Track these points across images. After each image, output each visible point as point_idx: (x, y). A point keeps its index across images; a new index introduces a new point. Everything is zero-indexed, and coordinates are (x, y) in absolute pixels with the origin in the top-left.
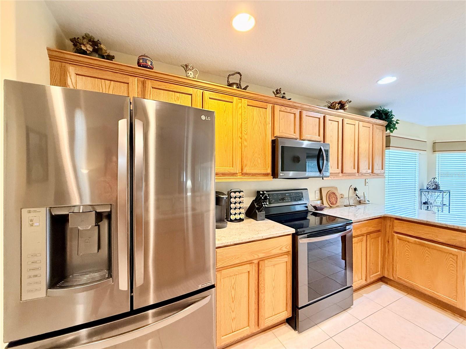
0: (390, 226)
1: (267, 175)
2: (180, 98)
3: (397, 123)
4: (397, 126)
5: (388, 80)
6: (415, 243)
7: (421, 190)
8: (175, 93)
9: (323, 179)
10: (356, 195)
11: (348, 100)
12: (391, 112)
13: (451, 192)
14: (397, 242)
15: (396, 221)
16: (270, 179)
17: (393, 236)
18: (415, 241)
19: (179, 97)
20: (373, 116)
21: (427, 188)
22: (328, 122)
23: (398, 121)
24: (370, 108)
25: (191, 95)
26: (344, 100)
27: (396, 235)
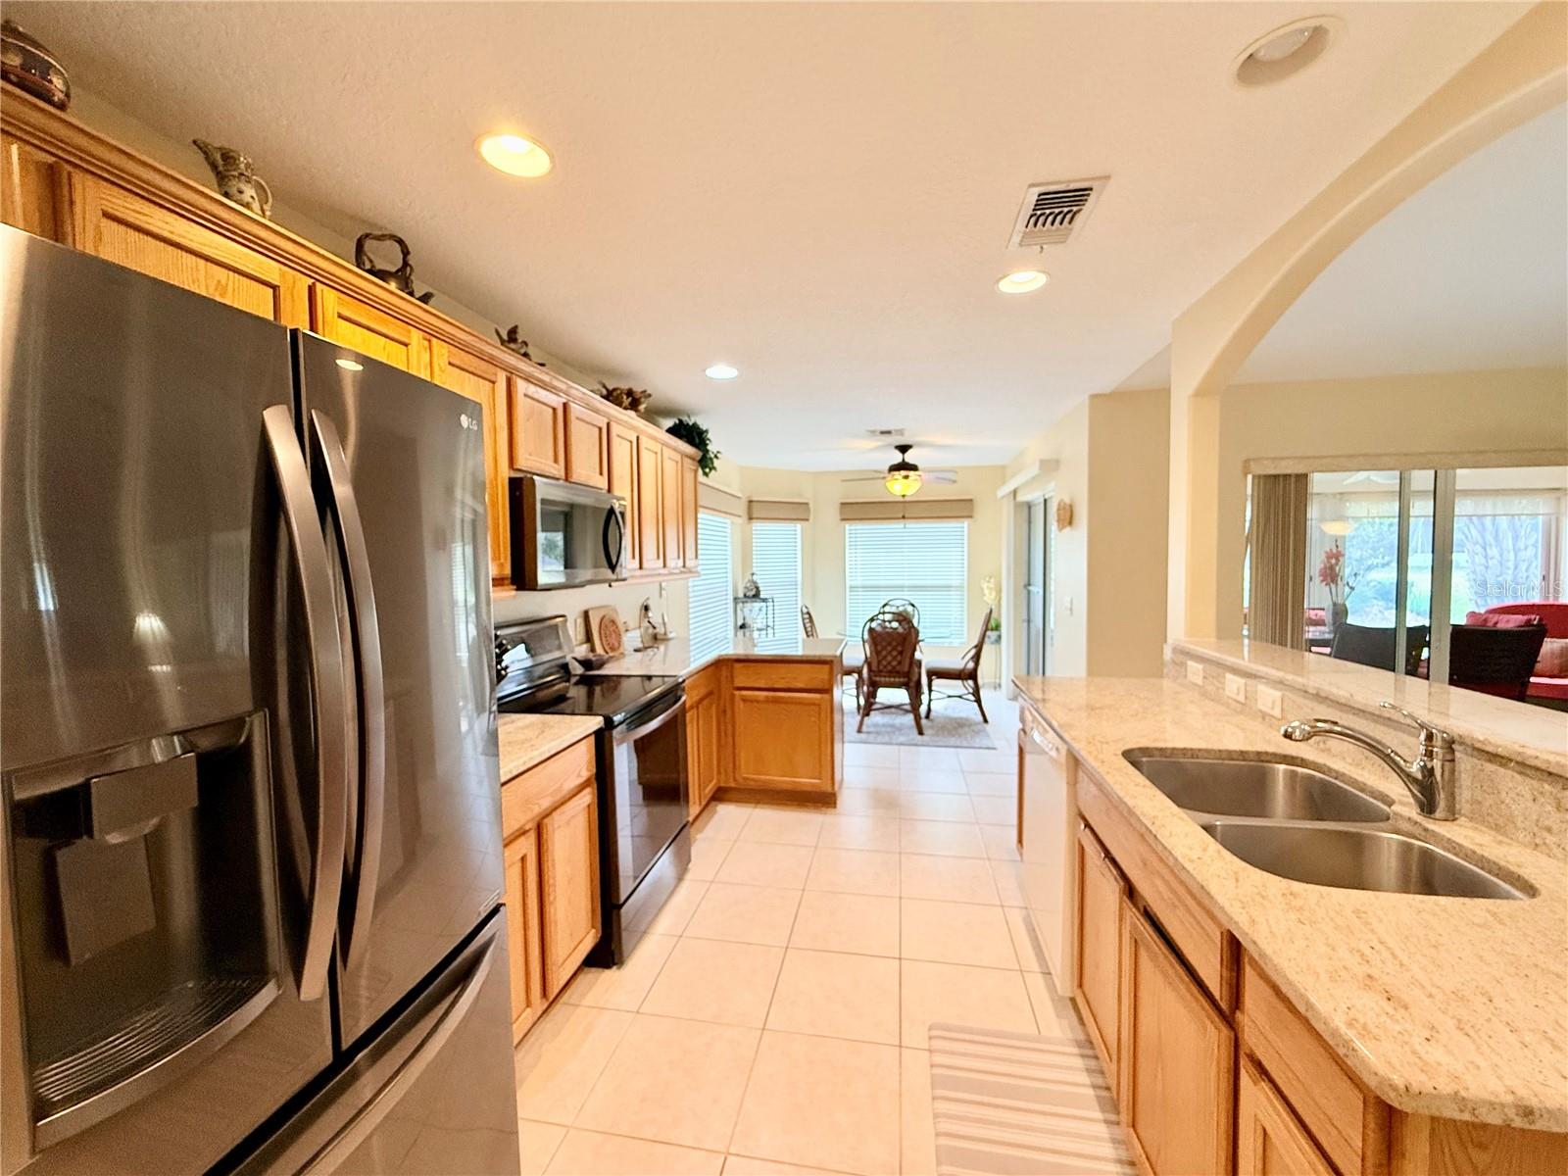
0: (727, 677)
1: (500, 582)
2: (230, 288)
3: (716, 457)
4: (716, 463)
5: (722, 371)
6: (768, 700)
7: (736, 599)
8: (209, 264)
9: (610, 586)
10: (649, 622)
11: (645, 391)
12: (707, 431)
13: (775, 600)
14: (740, 706)
15: (737, 666)
16: (509, 593)
17: (733, 695)
18: (767, 697)
19: (227, 285)
20: (670, 431)
21: (745, 595)
22: (615, 441)
23: (718, 455)
24: (666, 413)
25: (275, 288)
26: (638, 389)
27: (737, 693)
